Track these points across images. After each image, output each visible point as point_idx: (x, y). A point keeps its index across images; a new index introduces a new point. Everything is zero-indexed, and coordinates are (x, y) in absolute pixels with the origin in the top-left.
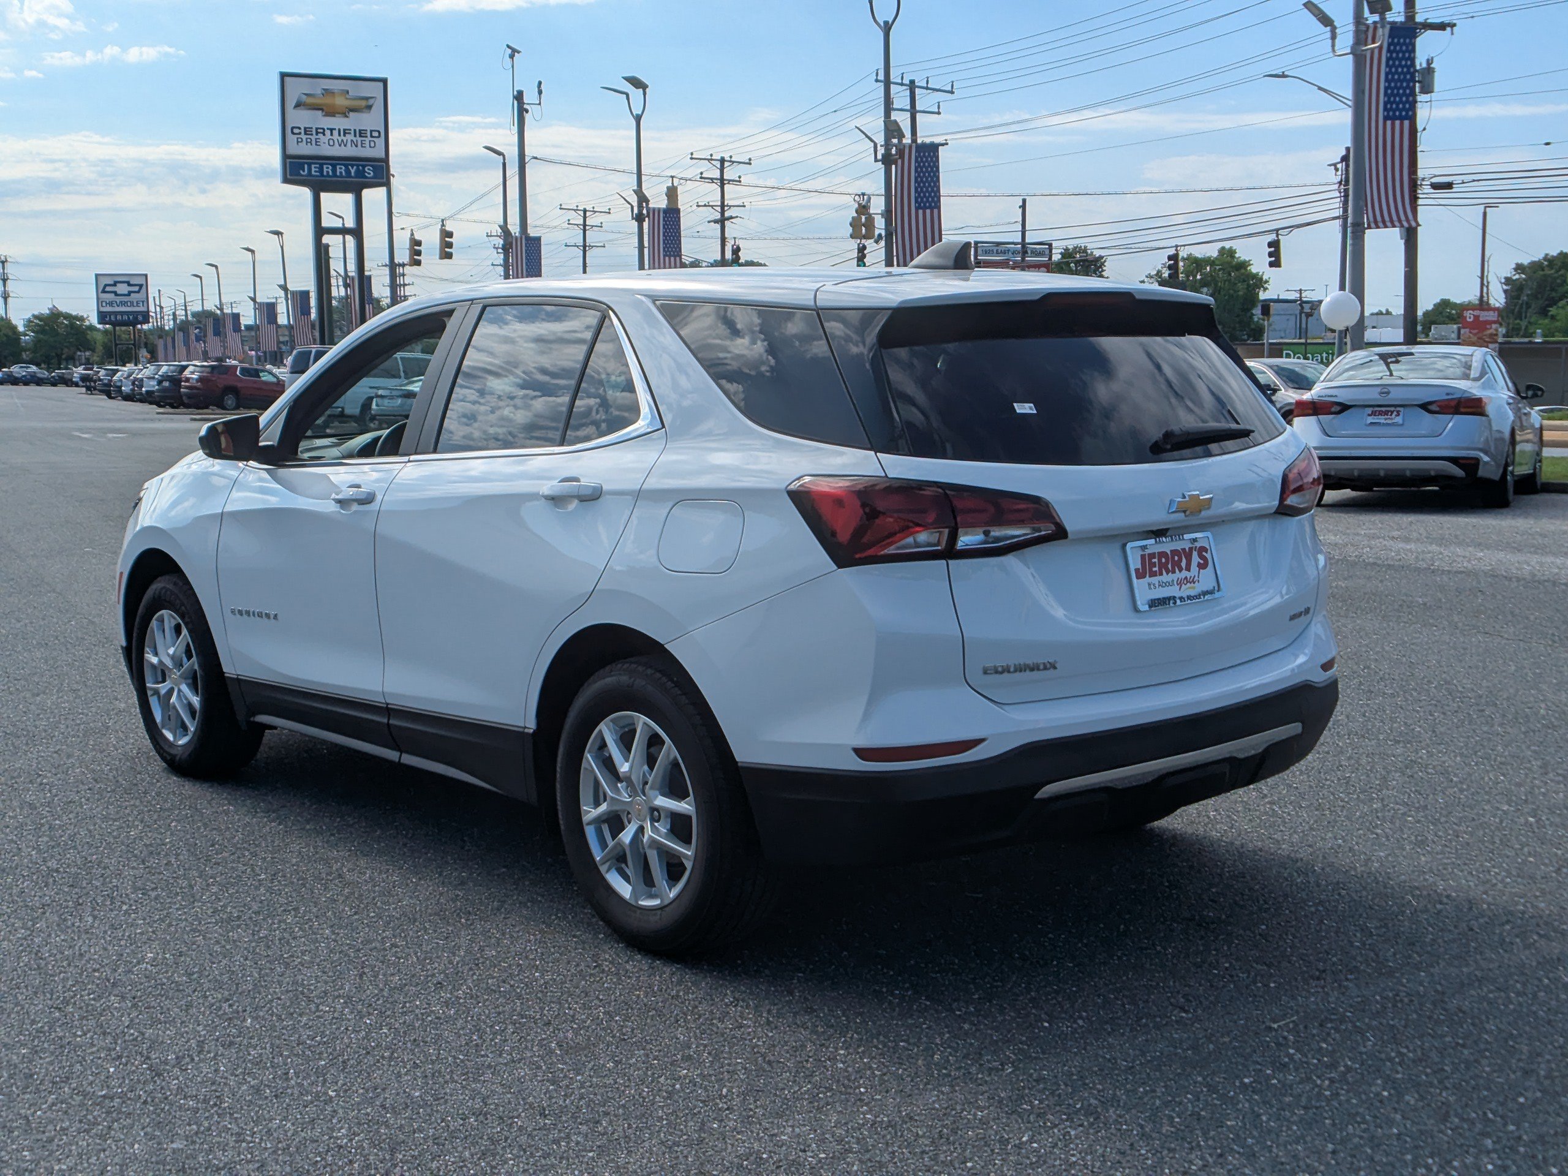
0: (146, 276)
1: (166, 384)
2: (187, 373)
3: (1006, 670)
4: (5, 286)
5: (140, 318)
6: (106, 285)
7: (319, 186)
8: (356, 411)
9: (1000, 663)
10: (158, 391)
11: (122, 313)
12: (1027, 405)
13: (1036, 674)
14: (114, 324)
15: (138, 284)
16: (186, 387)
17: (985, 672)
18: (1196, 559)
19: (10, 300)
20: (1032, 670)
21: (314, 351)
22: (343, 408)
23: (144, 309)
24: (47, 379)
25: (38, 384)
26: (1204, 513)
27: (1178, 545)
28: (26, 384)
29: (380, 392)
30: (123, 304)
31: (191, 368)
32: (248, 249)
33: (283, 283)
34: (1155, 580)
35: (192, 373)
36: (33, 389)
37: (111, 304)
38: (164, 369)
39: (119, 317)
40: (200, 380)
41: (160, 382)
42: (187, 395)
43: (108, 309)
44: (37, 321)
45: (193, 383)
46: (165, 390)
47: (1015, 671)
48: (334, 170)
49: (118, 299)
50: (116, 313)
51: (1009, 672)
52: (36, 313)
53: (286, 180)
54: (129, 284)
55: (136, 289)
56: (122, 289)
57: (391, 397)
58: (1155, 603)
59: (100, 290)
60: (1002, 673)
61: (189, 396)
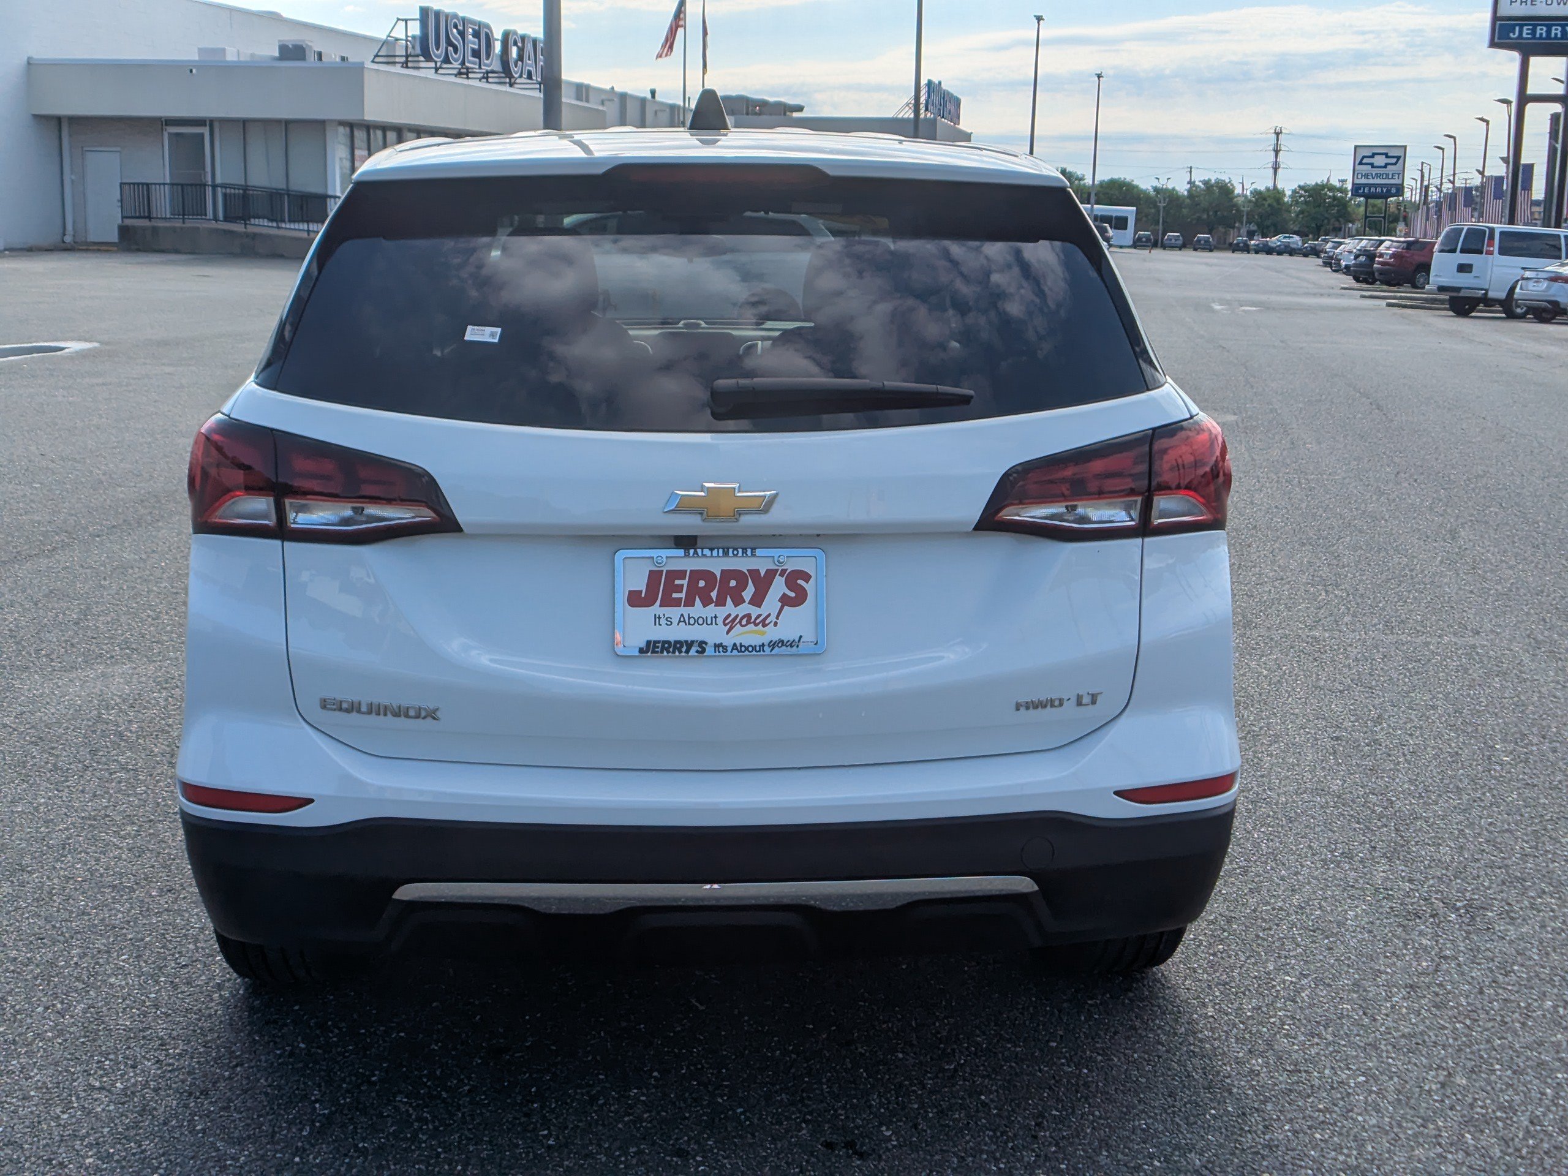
0: (1405, 147)
1: (1362, 259)
2: (1382, 249)
3: (353, 708)
4: (1276, 156)
5: (1394, 191)
6: (1364, 157)
7: (1528, 50)
8: (1502, 295)
9: (348, 696)
10: (1355, 265)
11: (1376, 186)
12: (488, 330)
13: (401, 721)
14: (1368, 197)
15: (1396, 156)
16: (1379, 263)
17: (324, 704)
18: (779, 587)
19: (1280, 171)
20: (397, 714)
21: (1466, 228)
22: (1487, 291)
23: (1399, 182)
24: (1300, 249)
25: (1291, 255)
26: (746, 519)
27: (742, 563)
28: (1280, 253)
29: (1528, 274)
30: (1378, 176)
31: (1387, 244)
32: (1482, 119)
33: (1505, 155)
34: (674, 612)
35: (1388, 248)
36: (1285, 258)
37: (1366, 176)
38: (1364, 243)
39: (1373, 190)
40: (1393, 256)
41: (1357, 257)
42: (1378, 270)
43: (1364, 181)
44: (1303, 192)
45: (1386, 258)
46: (1361, 265)
47: (370, 712)
48: (1549, 32)
49: (1374, 171)
50: (1370, 186)
51: (359, 711)
52: (1302, 184)
53: (1493, 44)
54: (1387, 156)
55: (1394, 160)
56: (1380, 161)
57: (1538, 280)
58: (652, 648)
59: (1358, 162)
60: (347, 711)
61: (1381, 272)
